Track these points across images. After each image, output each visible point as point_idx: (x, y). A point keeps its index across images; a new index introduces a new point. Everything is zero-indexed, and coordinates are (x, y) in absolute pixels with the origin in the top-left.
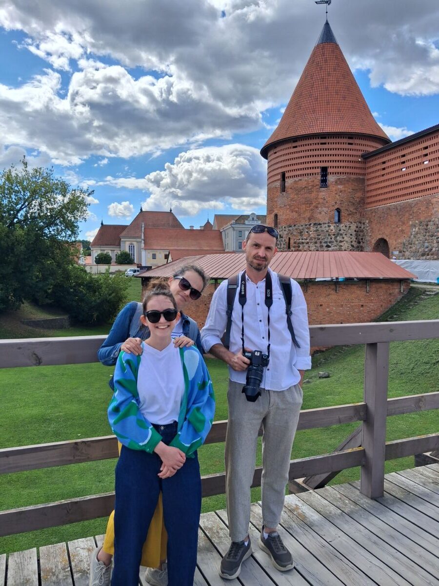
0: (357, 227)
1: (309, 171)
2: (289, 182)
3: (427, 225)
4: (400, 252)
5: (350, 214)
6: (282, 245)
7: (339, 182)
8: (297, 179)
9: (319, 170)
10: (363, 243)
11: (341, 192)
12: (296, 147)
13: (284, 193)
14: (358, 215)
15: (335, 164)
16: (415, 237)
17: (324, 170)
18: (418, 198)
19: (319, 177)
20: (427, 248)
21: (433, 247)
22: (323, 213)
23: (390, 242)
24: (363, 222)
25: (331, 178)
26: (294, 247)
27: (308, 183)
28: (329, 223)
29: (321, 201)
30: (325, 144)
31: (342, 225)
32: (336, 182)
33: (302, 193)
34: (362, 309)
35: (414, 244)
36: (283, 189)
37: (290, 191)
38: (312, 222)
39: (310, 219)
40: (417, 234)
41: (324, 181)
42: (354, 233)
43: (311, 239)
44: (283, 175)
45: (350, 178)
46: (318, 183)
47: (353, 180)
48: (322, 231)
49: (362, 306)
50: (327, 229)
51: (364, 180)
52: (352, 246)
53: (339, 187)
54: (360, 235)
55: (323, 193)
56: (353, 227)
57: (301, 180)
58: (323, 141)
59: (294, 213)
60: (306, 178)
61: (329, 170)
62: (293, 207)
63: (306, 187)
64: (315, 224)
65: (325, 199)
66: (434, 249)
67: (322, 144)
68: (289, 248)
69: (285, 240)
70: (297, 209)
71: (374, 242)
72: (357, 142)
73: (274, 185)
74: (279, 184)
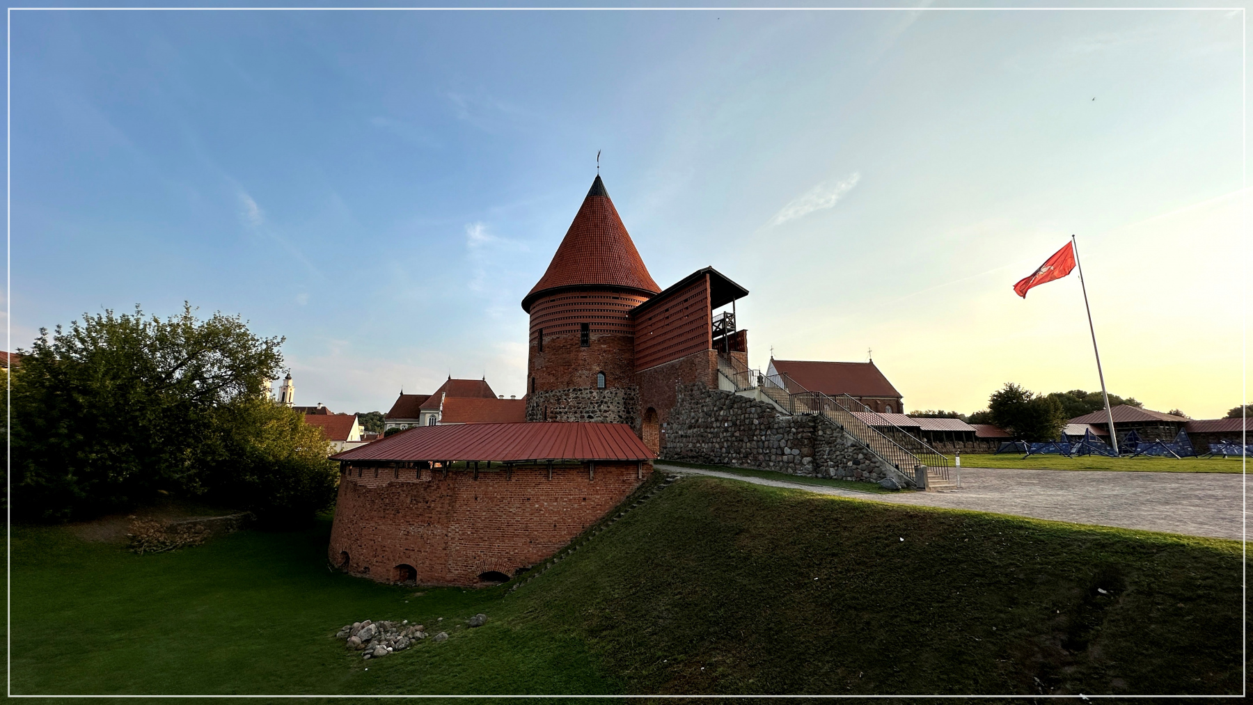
0: (625, 394)
1: (567, 328)
2: (546, 340)
3: (692, 390)
4: (668, 424)
5: (617, 379)
6: (539, 416)
7: (602, 340)
8: (554, 337)
9: (579, 327)
10: (634, 413)
11: (605, 352)
12: (554, 300)
13: (542, 353)
14: (627, 381)
15: (597, 320)
16: (681, 405)
17: (585, 327)
18: (682, 359)
19: (579, 335)
20: (693, 418)
21: (699, 418)
22: (584, 377)
24: (633, 388)
25: (593, 337)
26: (551, 418)
27: (566, 342)
28: (591, 388)
29: (581, 362)
30: (586, 297)
31: (606, 391)
32: (599, 341)
33: (560, 352)
34: (583, 503)
35: (681, 414)
36: (541, 348)
37: (547, 350)
38: (572, 387)
39: (568, 384)
40: (683, 401)
41: (585, 341)
42: (622, 402)
43: (570, 408)
44: (541, 331)
45: (615, 337)
46: (577, 342)
47: (619, 339)
48: (582, 398)
49: (584, 499)
50: (589, 395)
51: (633, 338)
52: (620, 417)
53: (603, 346)
54: (629, 404)
55: (584, 353)
56: (621, 394)
57: (559, 338)
58: (584, 294)
59: (551, 376)
60: (565, 335)
61: (591, 327)
62: (549, 370)
63: (564, 346)
64: (574, 390)
65: (585, 361)
66: (700, 420)
67: (582, 297)
68: (546, 419)
69: (541, 409)
70: (554, 372)
71: (644, 411)
72: (624, 296)
73: (533, 343)
74: (537, 343)
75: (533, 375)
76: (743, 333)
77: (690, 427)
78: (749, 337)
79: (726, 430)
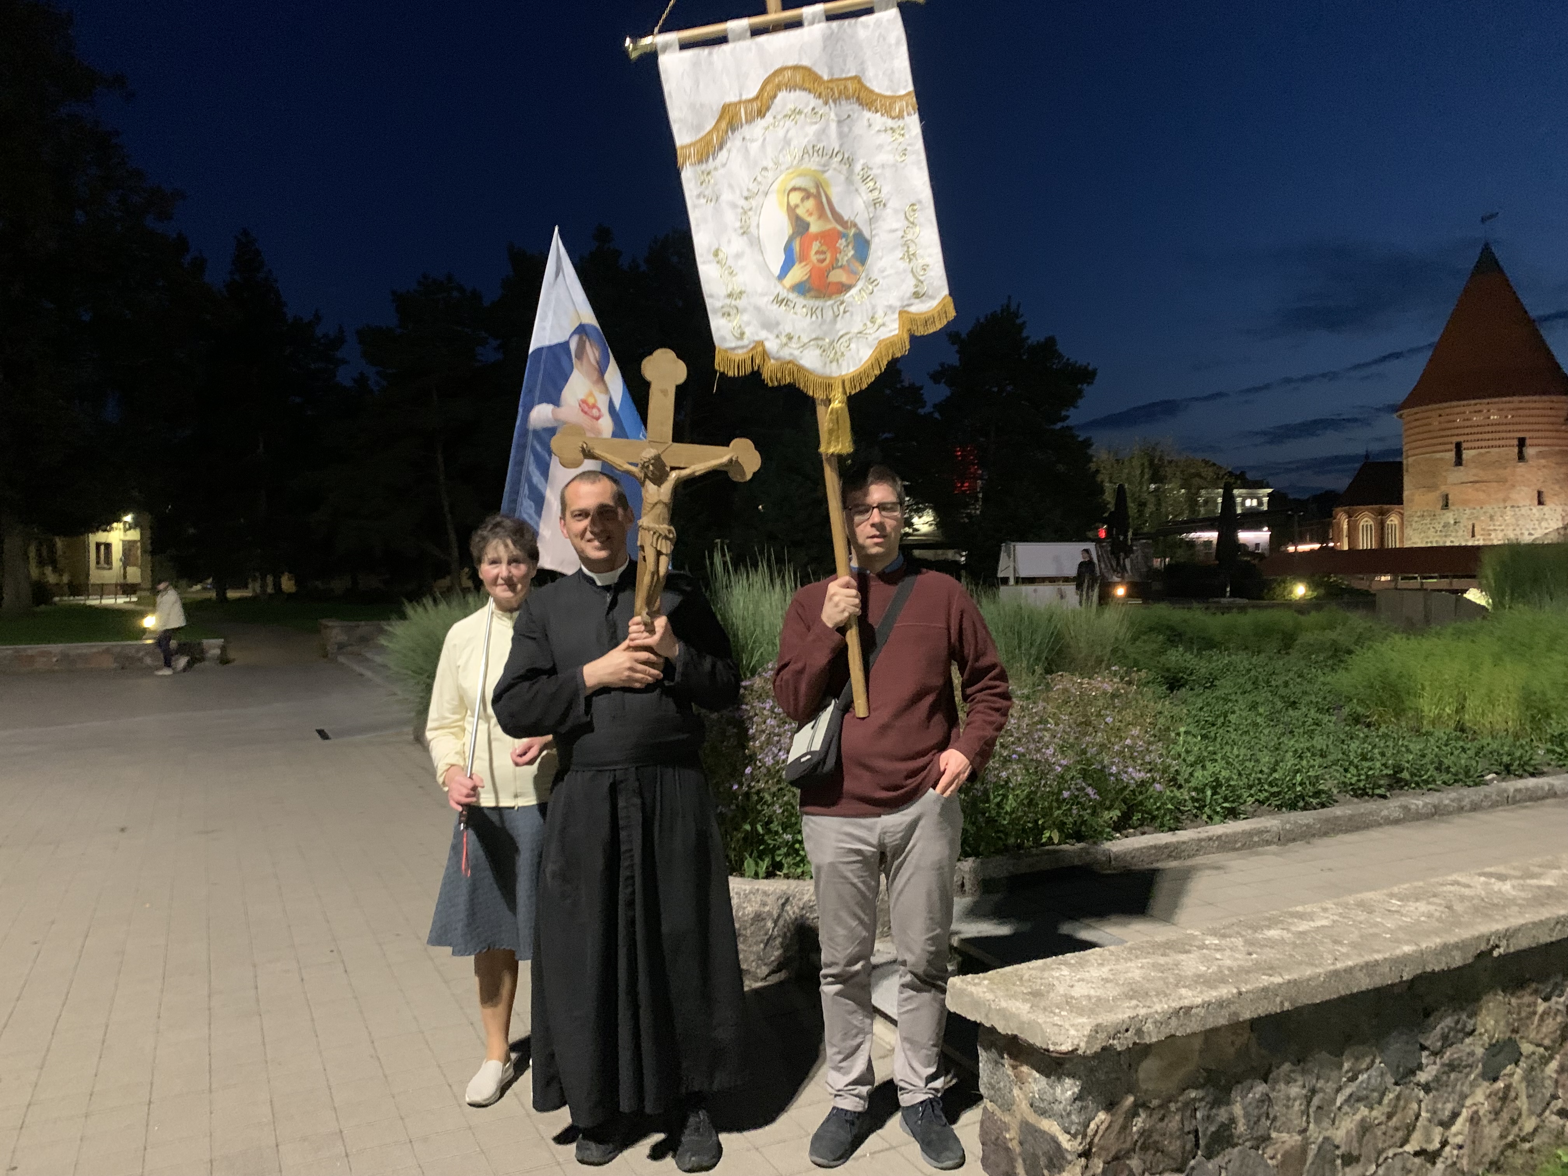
0: (1563, 510)
1: (1500, 443)
2: (1467, 454)
5: (1555, 495)
6: (1461, 533)
7: (1540, 455)
8: (1481, 451)
9: (1516, 442)
11: (1541, 467)
13: (1461, 468)
14: (1564, 496)
15: (1533, 434)
17: (1522, 443)
19: (1516, 450)
22: (1522, 494)
25: (1531, 452)
26: (1481, 535)
27: (1500, 457)
28: (1530, 505)
29: (1518, 478)
30: (1520, 409)
31: (1546, 508)
32: (1537, 456)
33: (1492, 468)
36: (1459, 461)
37: (1470, 465)
38: (1508, 504)
39: (1505, 501)
41: (1521, 457)
43: (1507, 525)
44: (1458, 446)
45: (1553, 451)
46: (1513, 457)
47: (1556, 453)
48: (1522, 515)
50: (1529, 512)
52: (1559, 534)
53: (1543, 462)
55: (1520, 468)
56: (1560, 510)
57: (1487, 452)
59: (1481, 493)
60: (1497, 450)
61: (1527, 441)
62: (1477, 485)
63: (1496, 461)
64: (1512, 507)
65: (1523, 477)
67: (1515, 409)
68: (1473, 536)
69: (1464, 526)
70: (1484, 488)
73: (1438, 455)
74: (1451, 455)
75: (1443, 489)
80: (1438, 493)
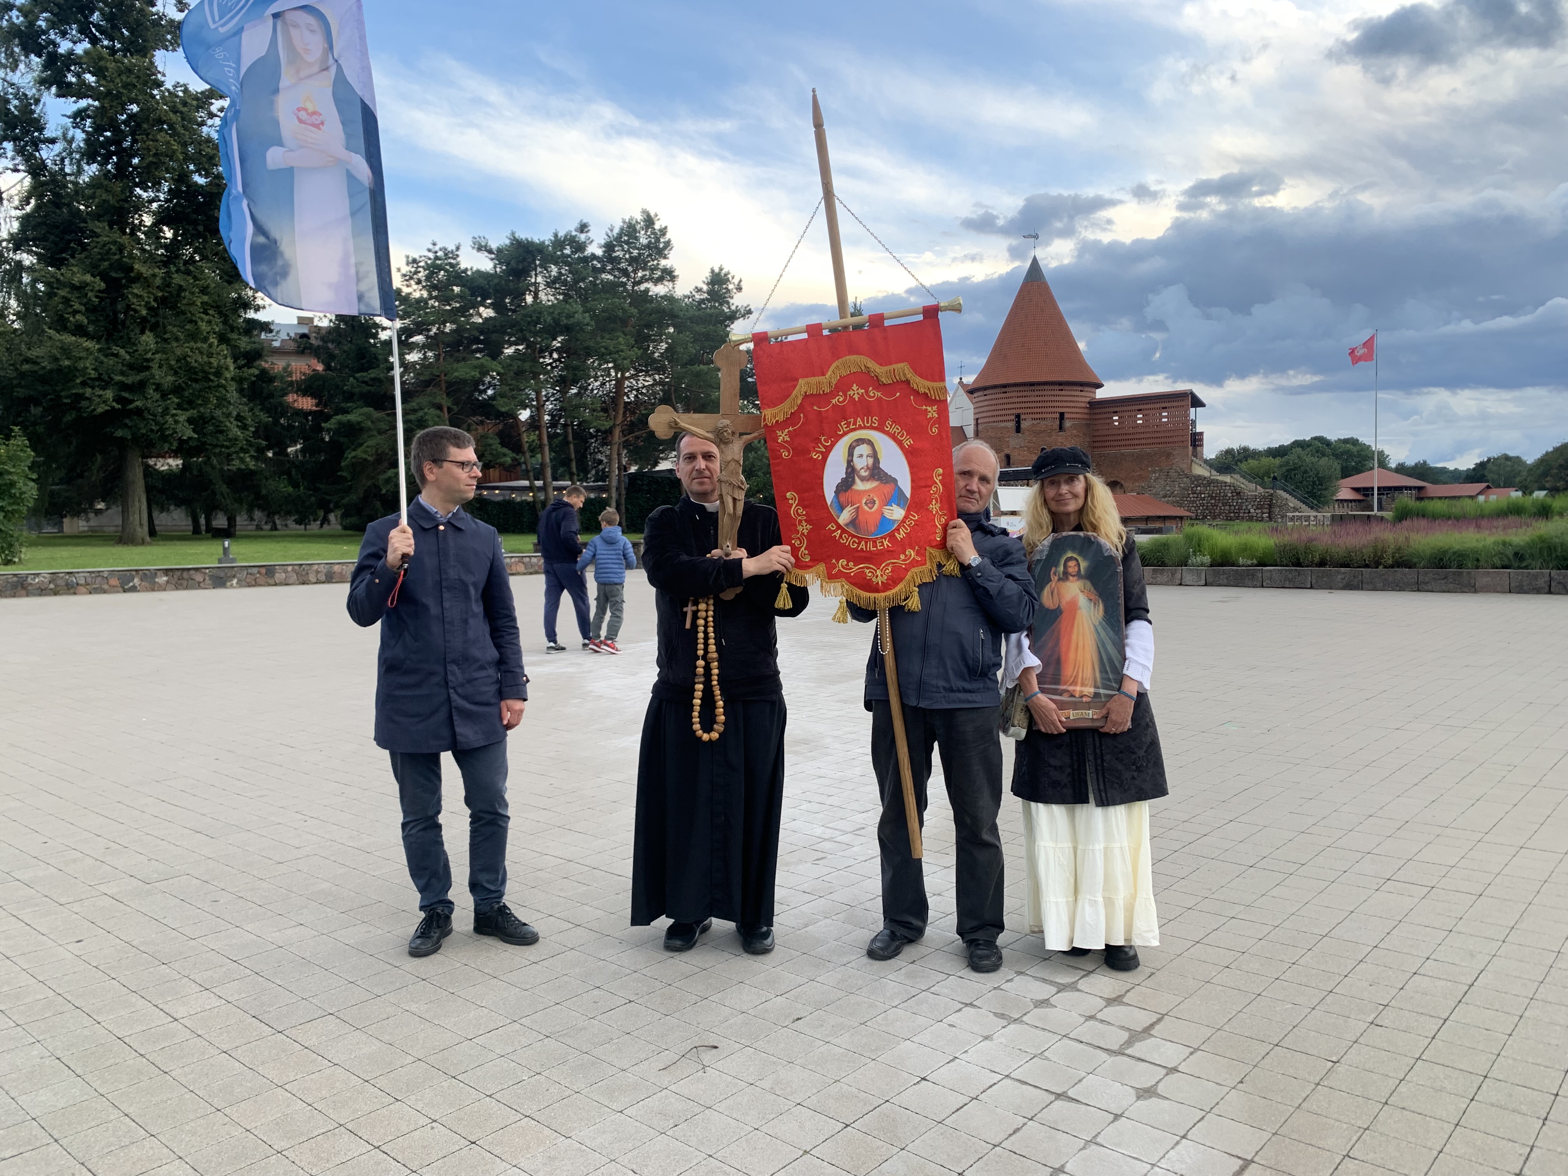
1: (1046, 416)
2: (1024, 425)
7: (1073, 427)
8: (1035, 422)
9: (1058, 415)
11: (1076, 436)
12: (1034, 391)
13: (1020, 434)
15: (1069, 410)
17: (1062, 415)
18: (1158, 449)
19: (1058, 422)
23: (1125, 484)
25: (1067, 424)
27: (1047, 427)
30: (1062, 390)
32: (1071, 427)
33: (1042, 436)
35: (1155, 487)
36: (1018, 430)
37: (1027, 433)
40: (1157, 479)
41: (1061, 428)
44: (1018, 416)
45: (1081, 424)
46: (1057, 428)
47: (1083, 426)
51: (1090, 423)
53: (1074, 431)
55: (1061, 437)
57: (1040, 423)
58: (1061, 387)
60: (1045, 422)
61: (1066, 416)
63: (1044, 430)
67: (1059, 390)
72: (1086, 389)
73: (1003, 424)
74: (1012, 425)
75: (1007, 451)
76: (1201, 434)
77: (1164, 497)
78: (1206, 437)
79: (1204, 499)
80: (1002, 454)
